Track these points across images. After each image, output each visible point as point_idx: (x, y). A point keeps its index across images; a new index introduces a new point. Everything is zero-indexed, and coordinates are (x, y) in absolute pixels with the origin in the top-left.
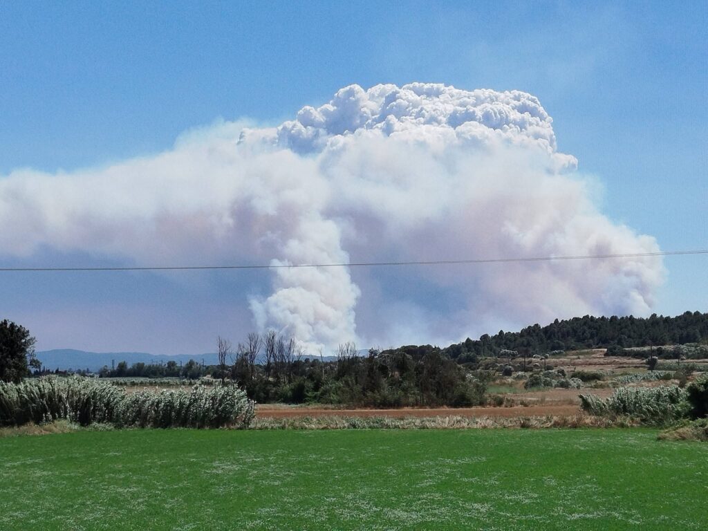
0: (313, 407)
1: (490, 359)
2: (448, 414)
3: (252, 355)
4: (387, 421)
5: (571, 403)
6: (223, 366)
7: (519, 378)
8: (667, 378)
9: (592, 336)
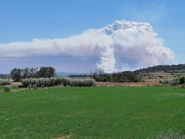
0: (108, 83)
1: (141, 73)
2: (133, 84)
3: (96, 73)
4: (122, 85)
5: (157, 81)
6: (91, 75)
7: (147, 77)
8: (175, 77)
9: (161, 69)
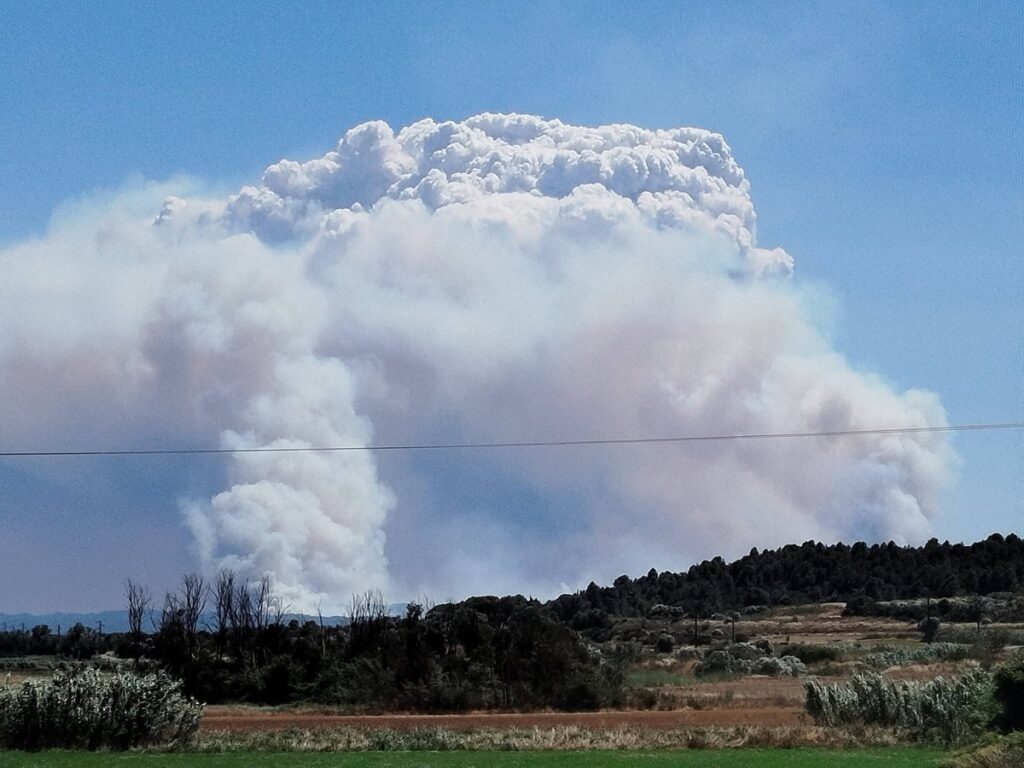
0: (303, 711)
1: (633, 622)
2: (554, 723)
3: (192, 613)
4: (442, 735)
5: (781, 702)
6: (137, 635)
7: (685, 656)
8: (957, 656)
9: (820, 579)
